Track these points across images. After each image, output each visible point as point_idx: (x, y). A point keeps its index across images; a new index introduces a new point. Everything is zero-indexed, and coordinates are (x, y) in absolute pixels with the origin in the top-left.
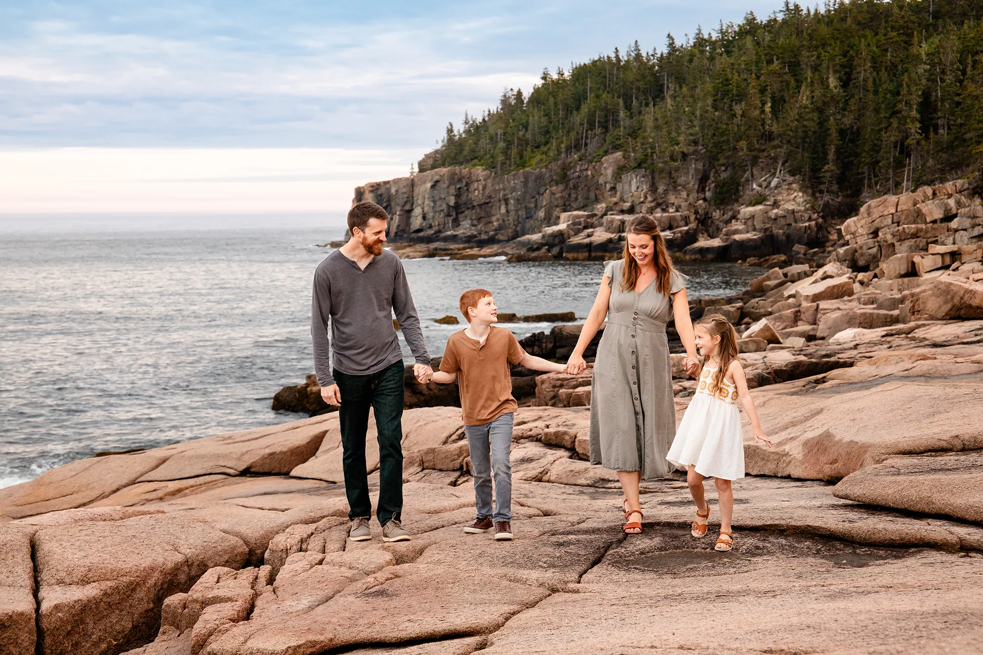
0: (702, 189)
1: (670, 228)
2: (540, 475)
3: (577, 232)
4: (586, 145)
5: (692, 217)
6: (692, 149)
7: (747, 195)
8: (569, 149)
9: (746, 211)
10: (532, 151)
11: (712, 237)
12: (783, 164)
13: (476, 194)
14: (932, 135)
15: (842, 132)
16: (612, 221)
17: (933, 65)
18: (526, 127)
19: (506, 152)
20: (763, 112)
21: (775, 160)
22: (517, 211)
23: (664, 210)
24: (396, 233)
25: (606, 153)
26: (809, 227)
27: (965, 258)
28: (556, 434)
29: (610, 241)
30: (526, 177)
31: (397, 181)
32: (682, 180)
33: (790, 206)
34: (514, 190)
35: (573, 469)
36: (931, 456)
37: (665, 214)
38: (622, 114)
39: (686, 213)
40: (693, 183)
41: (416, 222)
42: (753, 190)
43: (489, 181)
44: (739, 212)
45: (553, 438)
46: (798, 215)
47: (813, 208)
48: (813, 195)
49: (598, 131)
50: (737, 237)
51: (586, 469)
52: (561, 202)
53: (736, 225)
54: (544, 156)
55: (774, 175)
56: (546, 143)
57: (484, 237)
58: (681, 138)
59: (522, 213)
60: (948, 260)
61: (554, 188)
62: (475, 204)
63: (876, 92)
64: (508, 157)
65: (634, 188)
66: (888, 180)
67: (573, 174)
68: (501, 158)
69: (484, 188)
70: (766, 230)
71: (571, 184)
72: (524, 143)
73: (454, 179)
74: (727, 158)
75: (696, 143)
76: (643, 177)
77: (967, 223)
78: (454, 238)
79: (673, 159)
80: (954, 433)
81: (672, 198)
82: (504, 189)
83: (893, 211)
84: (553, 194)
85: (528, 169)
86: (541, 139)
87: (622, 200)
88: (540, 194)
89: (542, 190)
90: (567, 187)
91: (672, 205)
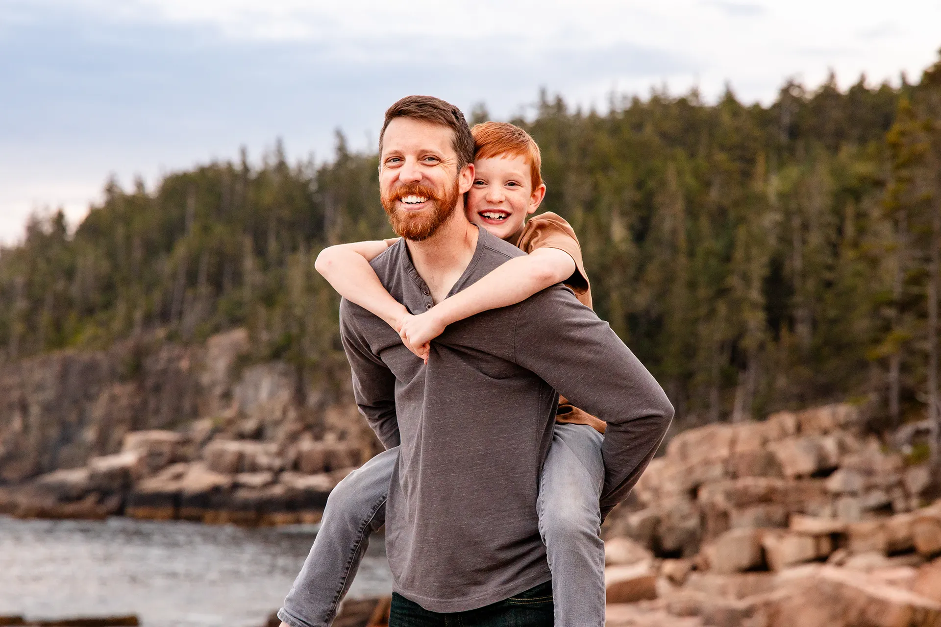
1: (327, 468)
3: (156, 470)
8: (148, 320)
10: (80, 319)
16: (220, 455)
17: (788, 214)
18: (70, 274)
19: (29, 318)
22: (43, 426)
23: (318, 437)
25: (217, 329)
27: (856, 544)
29: (216, 490)
30: (67, 366)
34: (40, 387)
37: (320, 446)
38: (249, 263)
49: (204, 289)
52: (128, 415)
54: (101, 331)
56: (107, 305)
59: (54, 432)
60: (825, 546)
61: (117, 388)
63: (691, 254)
64: (32, 326)
65: (264, 394)
68: (18, 328)
71: (150, 382)
72: (64, 303)
76: (283, 375)
77: (858, 482)
81: (332, 417)
82: (22, 385)
83: (724, 452)
84: (113, 399)
85: (70, 352)
86: (96, 297)
87: (242, 415)
88: (90, 398)
89: (93, 390)
90: (141, 388)
91: (332, 429)
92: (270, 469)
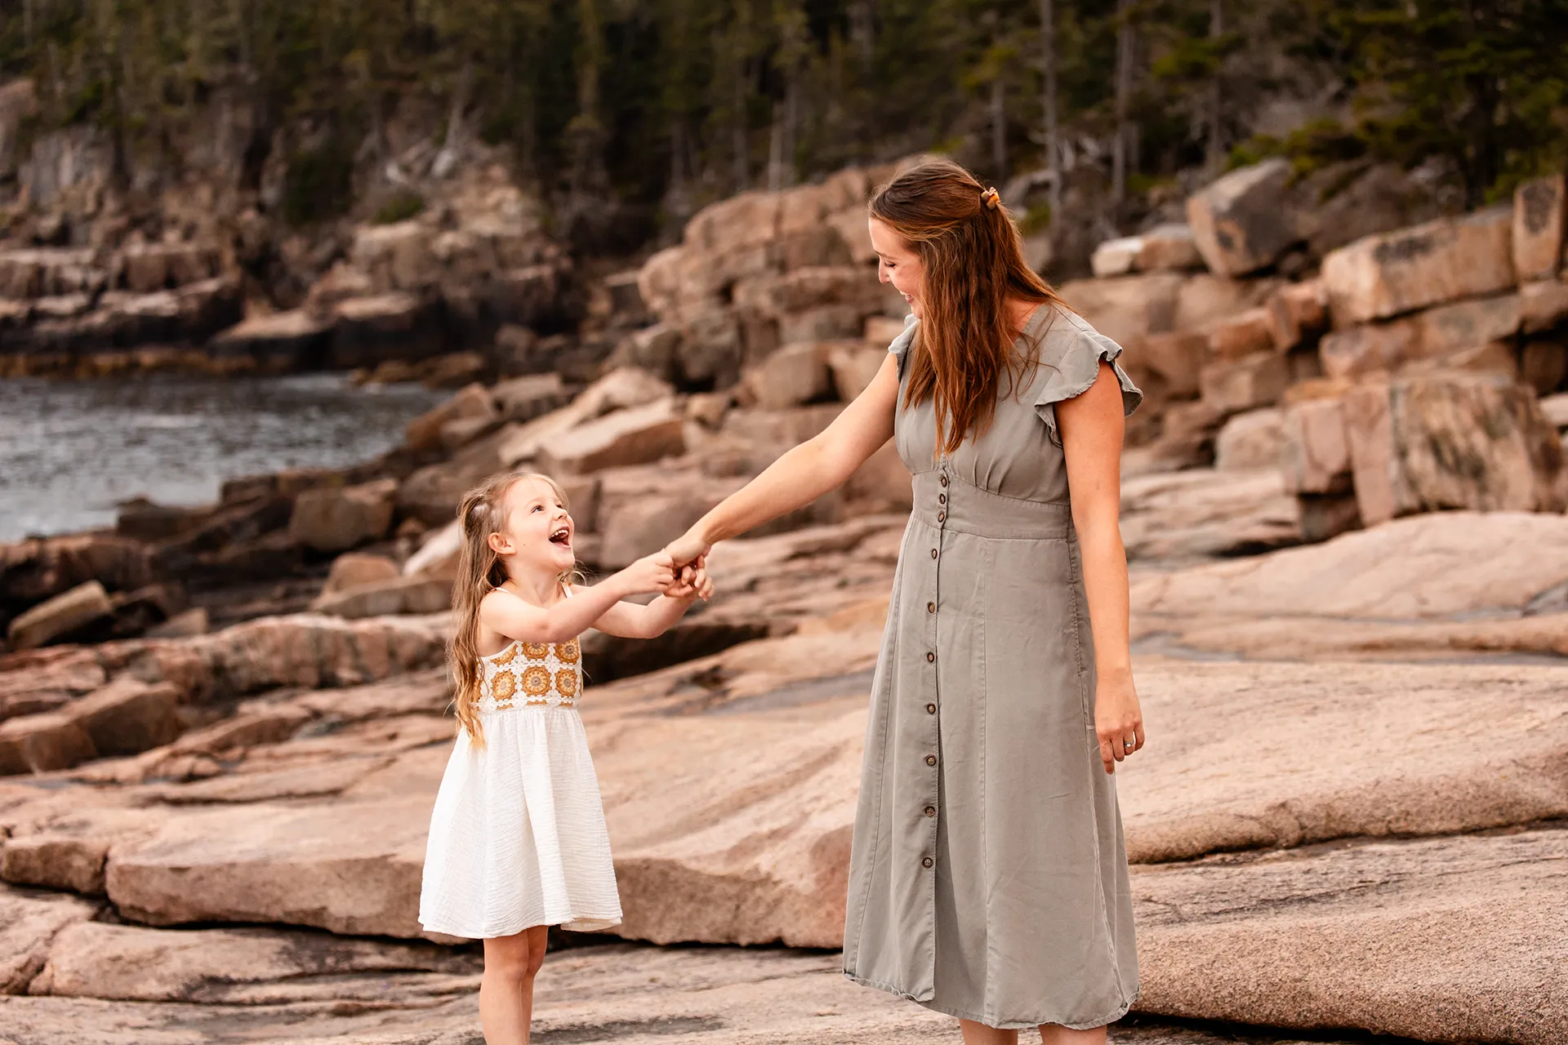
0: (251, 179)
1: (170, 282)
2: (19, 977)
5: (229, 256)
6: (221, 71)
7: (373, 196)
9: (373, 237)
11: (283, 306)
12: (467, 111)
14: (835, 43)
15: (613, 33)
16: (9, 270)
21: (443, 102)
23: (153, 237)
26: (537, 283)
28: (46, 852)
32: (197, 154)
33: (487, 226)
35: (118, 951)
36: (1224, 863)
37: (156, 249)
39: (211, 244)
40: (226, 162)
42: (386, 182)
44: (351, 241)
45: (36, 863)
46: (508, 249)
47: (547, 232)
48: (545, 195)
50: (352, 308)
51: (159, 952)
53: (347, 277)
55: (440, 143)
58: (193, 43)
65: (66, 175)
66: (731, 157)
70: (424, 289)
74: (319, 96)
75: (231, 55)
76: (94, 145)
79: (172, 96)
80: (1275, 798)
81: (172, 204)
83: (767, 232)
87: (36, 209)
91: (174, 222)
92: (84, 287)
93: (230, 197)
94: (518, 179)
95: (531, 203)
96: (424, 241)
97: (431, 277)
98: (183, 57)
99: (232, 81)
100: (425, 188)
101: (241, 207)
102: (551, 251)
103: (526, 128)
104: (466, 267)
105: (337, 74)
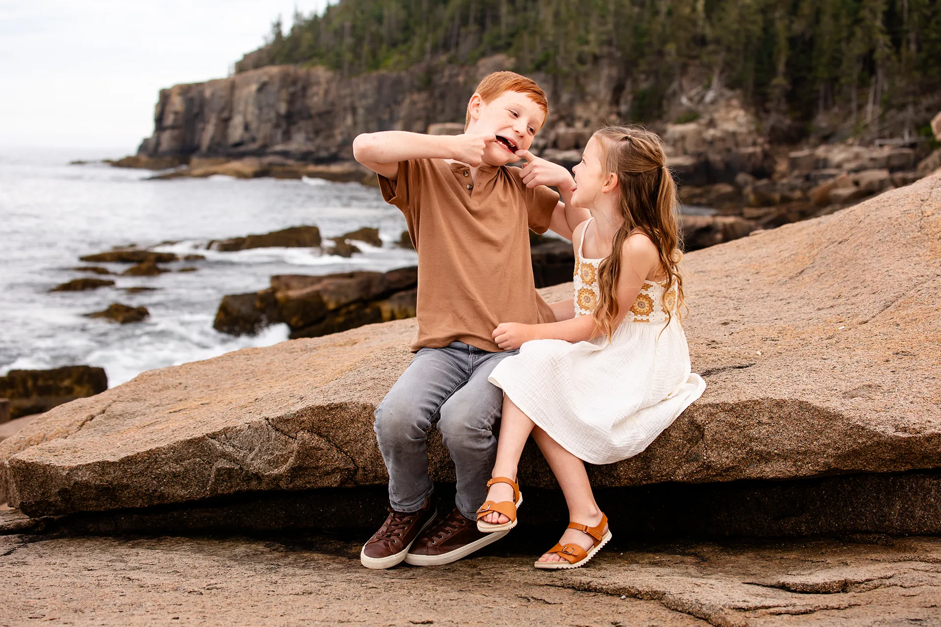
0: (616, 101)
1: (576, 147)
4: (457, 44)
6: (605, 50)
7: (674, 111)
8: (435, 49)
9: (675, 130)
10: (388, 50)
12: (720, 75)
13: (316, 100)
14: (903, 50)
15: (793, 41)
18: (380, 20)
19: (355, 50)
20: (694, 10)
21: (709, 67)
23: (570, 125)
24: (210, 148)
25: (483, 55)
26: (752, 155)
30: (381, 81)
31: (213, 83)
32: (591, 88)
33: (730, 127)
34: (364, 96)
37: (571, 131)
38: (504, 9)
40: (604, 92)
41: (236, 133)
42: (681, 104)
43: (334, 86)
44: (665, 131)
46: (740, 138)
47: (758, 132)
48: (757, 115)
49: (473, 27)
52: (423, 114)
54: (403, 58)
55: (708, 87)
56: (407, 40)
57: (323, 154)
58: (592, 37)
61: (416, 97)
62: (313, 112)
64: (357, 56)
66: (849, 101)
67: (442, 79)
68: (348, 57)
69: (327, 92)
70: (698, 155)
71: (437, 93)
72: (377, 40)
73: (287, 81)
74: (650, 64)
75: (609, 43)
78: (285, 154)
79: (581, 60)
81: (579, 111)
82: (352, 95)
84: (413, 103)
85: (383, 72)
86: (399, 36)
88: (398, 103)
89: (400, 97)
90: (431, 95)
91: (580, 118)
93: (605, 108)
94: (745, 106)
95: (750, 117)
96: (699, 133)
97: (702, 149)
98: (587, 43)
99: (610, 55)
100: (701, 108)
101: (611, 113)
102: (760, 140)
103: (750, 82)
104: (720, 145)
105: (661, 54)
